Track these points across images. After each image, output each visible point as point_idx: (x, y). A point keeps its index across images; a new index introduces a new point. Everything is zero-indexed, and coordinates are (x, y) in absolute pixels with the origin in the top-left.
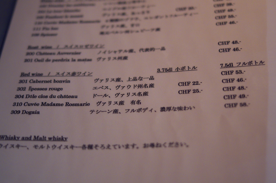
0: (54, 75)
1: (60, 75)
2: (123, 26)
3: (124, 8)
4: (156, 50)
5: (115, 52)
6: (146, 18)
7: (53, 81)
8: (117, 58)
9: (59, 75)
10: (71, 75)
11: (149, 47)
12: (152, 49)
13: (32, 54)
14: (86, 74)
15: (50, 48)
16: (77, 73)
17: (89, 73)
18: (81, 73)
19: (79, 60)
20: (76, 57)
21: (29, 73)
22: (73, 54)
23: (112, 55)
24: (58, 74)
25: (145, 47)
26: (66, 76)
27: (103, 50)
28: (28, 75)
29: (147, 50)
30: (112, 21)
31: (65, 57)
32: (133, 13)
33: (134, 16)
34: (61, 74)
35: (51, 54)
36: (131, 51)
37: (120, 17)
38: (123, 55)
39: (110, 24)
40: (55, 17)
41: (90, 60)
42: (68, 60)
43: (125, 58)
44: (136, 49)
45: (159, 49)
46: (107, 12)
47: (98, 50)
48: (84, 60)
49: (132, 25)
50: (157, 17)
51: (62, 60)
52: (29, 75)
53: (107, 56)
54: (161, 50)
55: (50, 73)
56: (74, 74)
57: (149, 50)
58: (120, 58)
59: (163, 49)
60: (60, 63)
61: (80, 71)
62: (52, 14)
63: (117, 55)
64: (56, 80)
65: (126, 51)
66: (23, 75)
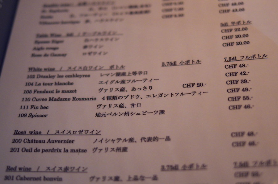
0: (44, 170)
1: (51, 171)
2: (122, 106)
3: (123, 82)
4: (160, 140)
5: (113, 141)
6: (149, 96)
7: (42, 178)
8: (115, 149)
9: (49, 170)
10: (63, 171)
11: (152, 136)
12: (156, 139)
13: (19, 141)
14: (81, 170)
15: (39, 133)
16: (70, 168)
17: (83, 168)
18: (74, 168)
19: (73, 151)
20: (69, 146)
21: (16, 167)
22: (65, 142)
23: (110, 145)
24: (49, 168)
25: (147, 136)
26: (58, 172)
27: (99, 138)
28: (14, 169)
29: (149, 139)
30: (109, 98)
31: (56, 146)
32: (133, 89)
33: (135, 93)
34: (52, 169)
35: (40, 142)
36: (131, 140)
37: (118, 94)
38: (122, 145)
39: (107, 102)
40: (45, 92)
41: (84, 151)
42: (60, 151)
43: (125, 149)
44: (137, 138)
45: (164, 138)
46: (104, 86)
47: (94, 138)
48: (78, 151)
49: (133, 105)
50: (161, 95)
51: (53, 150)
52: (16, 170)
53: (103, 146)
54: (166, 140)
55: (39, 167)
56: (66, 170)
57: (152, 140)
58: (118, 149)
59: (168, 139)
60: (50, 154)
61: (73, 166)
62: (42, 88)
63: (116, 145)
64: (46, 177)
65: (125, 140)
66: (9, 170)
